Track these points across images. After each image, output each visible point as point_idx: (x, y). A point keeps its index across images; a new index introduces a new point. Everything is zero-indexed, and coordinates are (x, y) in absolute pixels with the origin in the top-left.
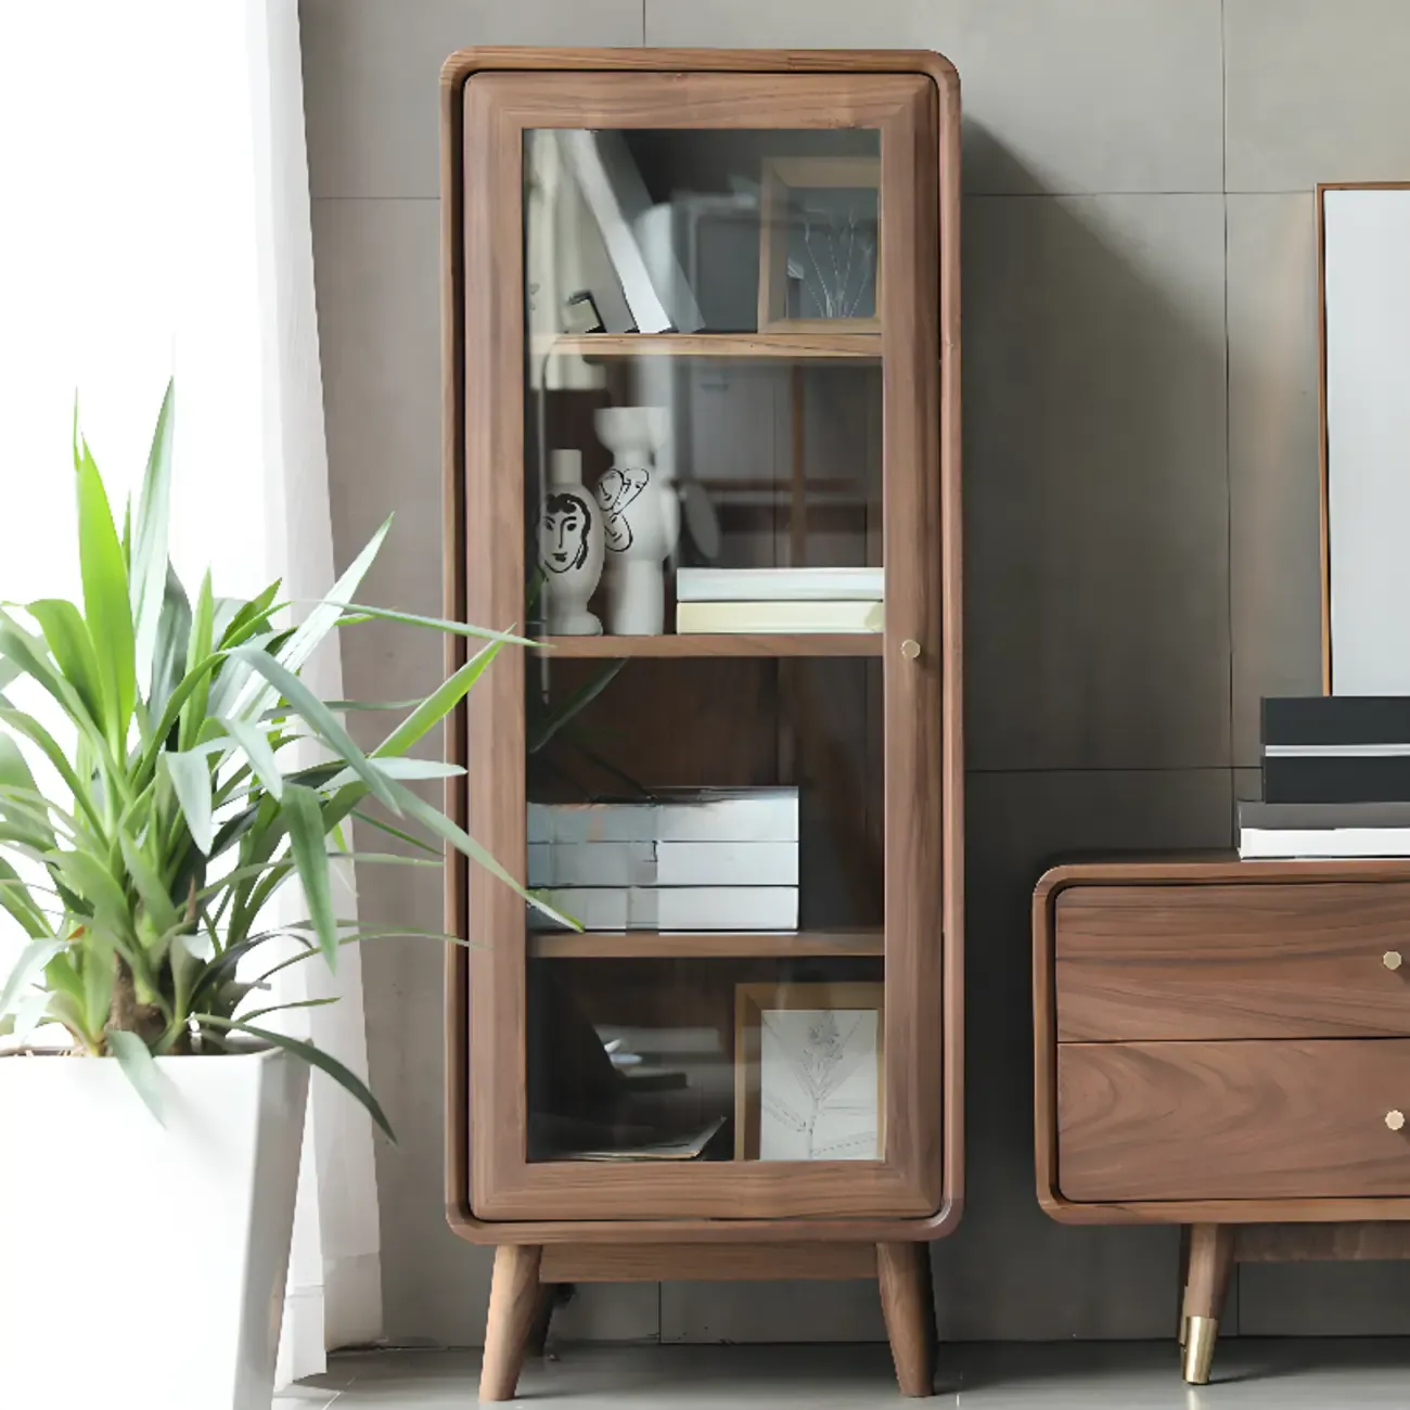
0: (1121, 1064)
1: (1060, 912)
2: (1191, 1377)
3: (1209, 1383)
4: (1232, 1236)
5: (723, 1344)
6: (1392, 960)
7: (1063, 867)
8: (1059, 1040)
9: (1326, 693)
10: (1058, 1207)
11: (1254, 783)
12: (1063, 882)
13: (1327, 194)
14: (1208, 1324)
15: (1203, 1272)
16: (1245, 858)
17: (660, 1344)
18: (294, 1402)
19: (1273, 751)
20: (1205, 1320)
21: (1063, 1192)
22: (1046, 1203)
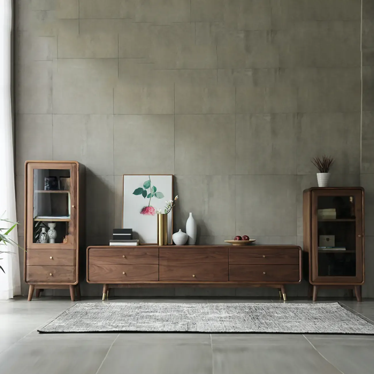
0: (95, 267)
1: (89, 251)
2: (103, 299)
3: (105, 300)
4: (107, 285)
6: (124, 256)
7: (90, 246)
9: (122, 228)
11: (112, 238)
12: (90, 248)
13: (124, 176)
14: (105, 294)
15: (104, 289)
16: (110, 246)
19: (114, 234)
21: (89, 280)
22: (87, 281)
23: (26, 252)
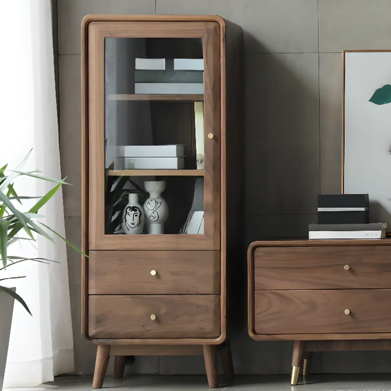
0: (271, 296)
1: (256, 254)
2: (292, 383)
3: (297, 385)
4: (304, 344)
5: (176, 375)
6: (346, 267)
7: (256, 241)
8: (255, 289)
9: (342, 193)
10: (254, 336)
12: (256, 246)
13: (347, 54)
14: (298, 369)
15: (296, 354)
16: (310, 239)
17: (159, 375)
18: (43, 389)
19: (320, 209)
20: (297, 367)
21: (256, 332)
22: (251, 334)
23: (87, 260)
